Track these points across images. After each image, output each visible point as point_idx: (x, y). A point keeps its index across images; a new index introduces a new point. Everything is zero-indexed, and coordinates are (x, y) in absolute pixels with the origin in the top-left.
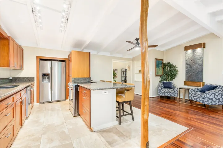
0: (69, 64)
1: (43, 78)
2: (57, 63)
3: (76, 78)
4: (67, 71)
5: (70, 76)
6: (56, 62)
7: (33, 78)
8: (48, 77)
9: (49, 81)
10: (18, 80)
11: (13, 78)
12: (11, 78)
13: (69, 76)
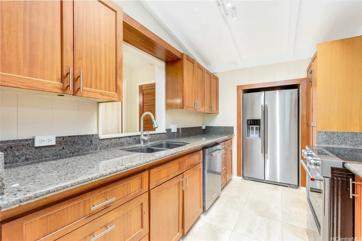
0: (308, 94)
1: (248, 128)
2: (279, 93)
3: (333, 133)
4: (305, 113)
5: (312, 124)
6: (277, 93)
7: (232, 128)
8: (258, 126)
9: (260, 136)
10: (211, 130)
11: (206, 127)
12: (204, 128)
13: (308, 125)
